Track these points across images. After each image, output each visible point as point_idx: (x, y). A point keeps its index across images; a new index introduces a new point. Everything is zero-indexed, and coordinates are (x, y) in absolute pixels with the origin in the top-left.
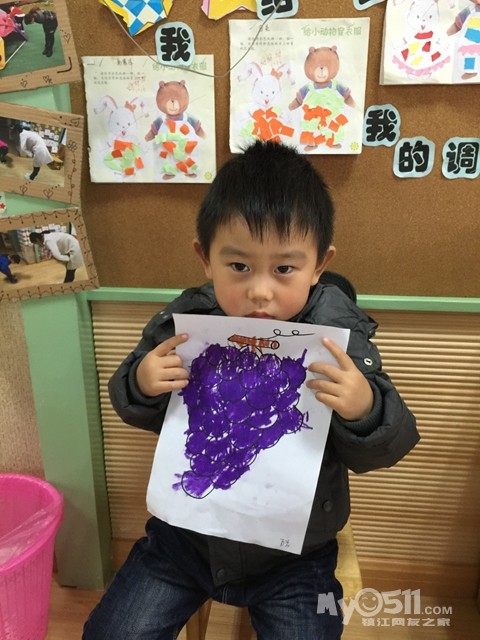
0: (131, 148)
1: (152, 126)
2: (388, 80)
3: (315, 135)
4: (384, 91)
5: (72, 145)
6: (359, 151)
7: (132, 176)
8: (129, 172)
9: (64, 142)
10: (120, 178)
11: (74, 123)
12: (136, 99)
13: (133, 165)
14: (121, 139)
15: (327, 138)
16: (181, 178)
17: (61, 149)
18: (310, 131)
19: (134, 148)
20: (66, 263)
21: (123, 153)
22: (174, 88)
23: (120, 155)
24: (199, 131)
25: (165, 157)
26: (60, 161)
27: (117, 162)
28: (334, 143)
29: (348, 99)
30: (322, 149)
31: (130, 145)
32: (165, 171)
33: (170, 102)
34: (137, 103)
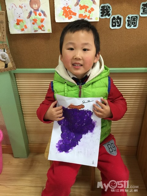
0: (22, 22)
1: (29, 14)
3: (84, 15)
5: (2, 22)
6: (98, 20)
7: (24, 31)
10: (20, 32)
11: (2, 14)
13: (24, 28)
14: (19, 19)
15: (87, 16)
16: (40, 31)
18: (82, 14)
19: (24, 21)
20: (5, 62)
21: (20, 23)
24: (45, 15)
25: (34, 24)
27: (18, 26)
28: (90, 18)
29: (94, 2)
31: (22, 21)
32: (34, 29)
33: (34, 5)
34: (23, 6)
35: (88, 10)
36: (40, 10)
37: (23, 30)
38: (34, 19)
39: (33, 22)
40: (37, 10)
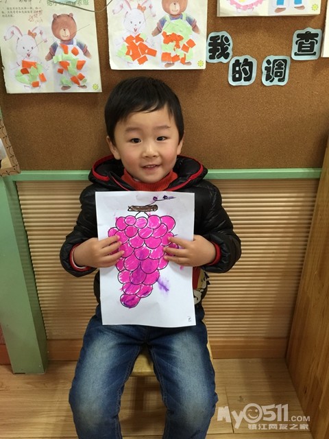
2: (223, 13)
4: (220, 21)
6: (204, 67)
8: (36, 85)
10: (29, 90)
12: (35, 28)
16: (75, 89)
18: (168, 52)
19: (38, 66)
21: (29, 70)
22: (65, 19)
23: (28, 72)
24: (86, 53)
25: (62, 73)
27: (25, 77)
29: (195, 28)
30: (177, 66)
31: (34, 64)
32: (63, 83)
33: (62, 30)
34: (37, 31)
35: (181, 43)
36: (75, 43)
39: (59, 67)
40: (70, 41)
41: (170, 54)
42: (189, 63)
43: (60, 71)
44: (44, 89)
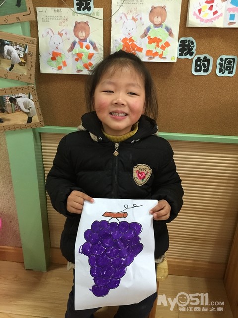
2: (191, 25)
3: (153, 52)
4: (188, 30)
5: (30, 54)
6: (175, 61)
9: (27, 52)
10: (55, 71)
11: (32, 42)
12: (63, 30)
13: (62, 65)
15: (159, 54)
17: (25, 55)
18: (151, 49)
19: (62, 55)
20: (28, 114)
21: (56, 58)
22: (83, 25)
23: (55, 59)
24: (95, 48)
25: (78, 61)
26: (25, 61)
27: (53, 62)
28: (163, 56)
30: (157, 59)
31: (60, 54)
32: (78, 68)
33: (80, 33)
34: (64, 33)
35: (160, 44)
36: (88, 41)
37: (60, 68)
38: (78, 52)
39: (76, 57)
40: (85, 40)
41: (152, 51)
42: (165, 58)
43: (77, 60)
44: (65, 71)
